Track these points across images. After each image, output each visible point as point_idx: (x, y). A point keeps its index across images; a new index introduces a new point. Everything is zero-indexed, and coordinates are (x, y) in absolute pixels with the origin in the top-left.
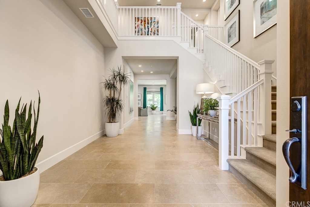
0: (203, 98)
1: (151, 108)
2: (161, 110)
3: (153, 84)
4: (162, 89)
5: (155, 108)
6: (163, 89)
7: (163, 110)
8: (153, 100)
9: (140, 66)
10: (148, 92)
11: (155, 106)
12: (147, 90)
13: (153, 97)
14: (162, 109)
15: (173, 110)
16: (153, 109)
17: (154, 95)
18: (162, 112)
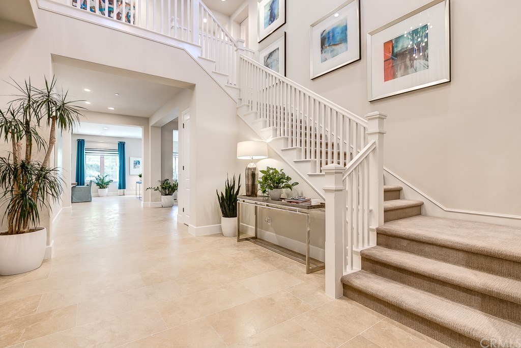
0: (249, 166)
1: (98, 184)
2: (120, 188)
3: (103, 134)
4: (122, 146)
5: (107, 183)
6: (125, 145)
7: (124, 188)
8: (101, 168)
9: (87, 90)
10: (88, 149)
11: (106, 180)
12: (86, 146)
13: (102, 162)
14: (122, 185)
15: (158, 187)
16: (102, 185)
17: (104, 158)
18: (122, 190)
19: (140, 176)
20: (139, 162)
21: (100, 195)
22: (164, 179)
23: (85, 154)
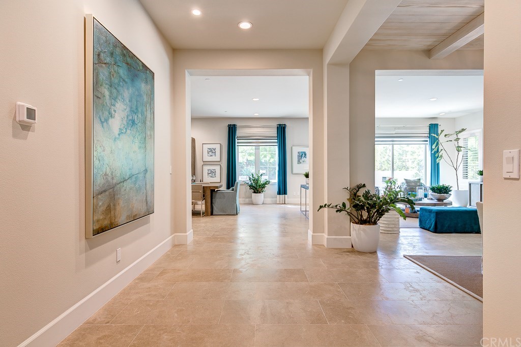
1: (251, 187)
2: (279, 193)
4: (282, 130)
5: (263, 186)
6: (287, 129)
7: (285, 193)
8: (256, 162)
11: (263, 180)
12: (239, 133)
13: (257, 155)
14: (283, 189)
16: (256, 188)
17: (259, 149)
18: (282, 196)
19: (307, 176)
20: (305, 155)
21: (254, 202)
22: (354, 185)
23: (236, 144)
